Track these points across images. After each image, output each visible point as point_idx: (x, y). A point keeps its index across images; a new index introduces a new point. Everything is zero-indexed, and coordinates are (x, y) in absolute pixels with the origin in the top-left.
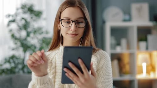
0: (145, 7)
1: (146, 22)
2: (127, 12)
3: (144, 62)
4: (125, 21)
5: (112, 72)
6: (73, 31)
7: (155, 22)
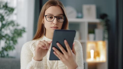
0: (93, 8)
1: (94, 19)
2: (80, 11)
3: (91, 49)
4: (78, 17)
5: (83, 56)
6: (55, 25)
7: (101, 19)
